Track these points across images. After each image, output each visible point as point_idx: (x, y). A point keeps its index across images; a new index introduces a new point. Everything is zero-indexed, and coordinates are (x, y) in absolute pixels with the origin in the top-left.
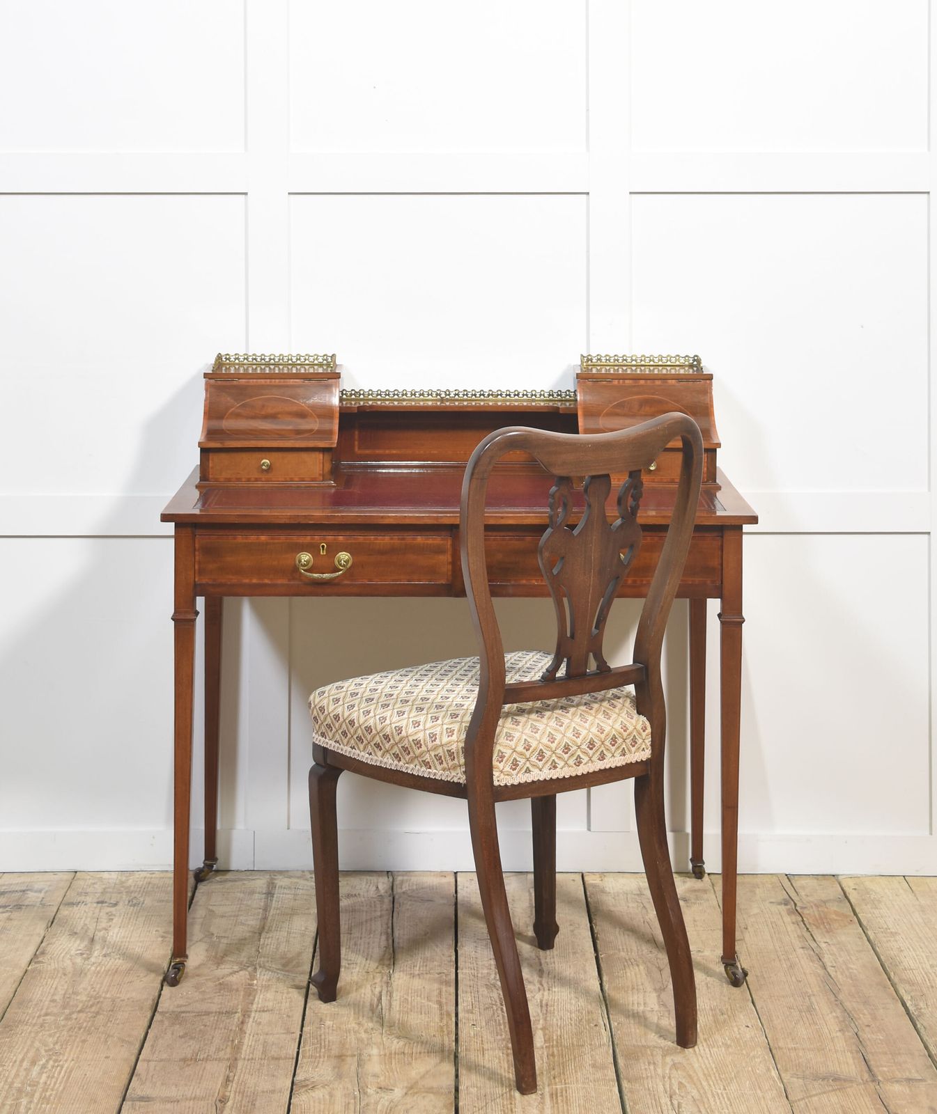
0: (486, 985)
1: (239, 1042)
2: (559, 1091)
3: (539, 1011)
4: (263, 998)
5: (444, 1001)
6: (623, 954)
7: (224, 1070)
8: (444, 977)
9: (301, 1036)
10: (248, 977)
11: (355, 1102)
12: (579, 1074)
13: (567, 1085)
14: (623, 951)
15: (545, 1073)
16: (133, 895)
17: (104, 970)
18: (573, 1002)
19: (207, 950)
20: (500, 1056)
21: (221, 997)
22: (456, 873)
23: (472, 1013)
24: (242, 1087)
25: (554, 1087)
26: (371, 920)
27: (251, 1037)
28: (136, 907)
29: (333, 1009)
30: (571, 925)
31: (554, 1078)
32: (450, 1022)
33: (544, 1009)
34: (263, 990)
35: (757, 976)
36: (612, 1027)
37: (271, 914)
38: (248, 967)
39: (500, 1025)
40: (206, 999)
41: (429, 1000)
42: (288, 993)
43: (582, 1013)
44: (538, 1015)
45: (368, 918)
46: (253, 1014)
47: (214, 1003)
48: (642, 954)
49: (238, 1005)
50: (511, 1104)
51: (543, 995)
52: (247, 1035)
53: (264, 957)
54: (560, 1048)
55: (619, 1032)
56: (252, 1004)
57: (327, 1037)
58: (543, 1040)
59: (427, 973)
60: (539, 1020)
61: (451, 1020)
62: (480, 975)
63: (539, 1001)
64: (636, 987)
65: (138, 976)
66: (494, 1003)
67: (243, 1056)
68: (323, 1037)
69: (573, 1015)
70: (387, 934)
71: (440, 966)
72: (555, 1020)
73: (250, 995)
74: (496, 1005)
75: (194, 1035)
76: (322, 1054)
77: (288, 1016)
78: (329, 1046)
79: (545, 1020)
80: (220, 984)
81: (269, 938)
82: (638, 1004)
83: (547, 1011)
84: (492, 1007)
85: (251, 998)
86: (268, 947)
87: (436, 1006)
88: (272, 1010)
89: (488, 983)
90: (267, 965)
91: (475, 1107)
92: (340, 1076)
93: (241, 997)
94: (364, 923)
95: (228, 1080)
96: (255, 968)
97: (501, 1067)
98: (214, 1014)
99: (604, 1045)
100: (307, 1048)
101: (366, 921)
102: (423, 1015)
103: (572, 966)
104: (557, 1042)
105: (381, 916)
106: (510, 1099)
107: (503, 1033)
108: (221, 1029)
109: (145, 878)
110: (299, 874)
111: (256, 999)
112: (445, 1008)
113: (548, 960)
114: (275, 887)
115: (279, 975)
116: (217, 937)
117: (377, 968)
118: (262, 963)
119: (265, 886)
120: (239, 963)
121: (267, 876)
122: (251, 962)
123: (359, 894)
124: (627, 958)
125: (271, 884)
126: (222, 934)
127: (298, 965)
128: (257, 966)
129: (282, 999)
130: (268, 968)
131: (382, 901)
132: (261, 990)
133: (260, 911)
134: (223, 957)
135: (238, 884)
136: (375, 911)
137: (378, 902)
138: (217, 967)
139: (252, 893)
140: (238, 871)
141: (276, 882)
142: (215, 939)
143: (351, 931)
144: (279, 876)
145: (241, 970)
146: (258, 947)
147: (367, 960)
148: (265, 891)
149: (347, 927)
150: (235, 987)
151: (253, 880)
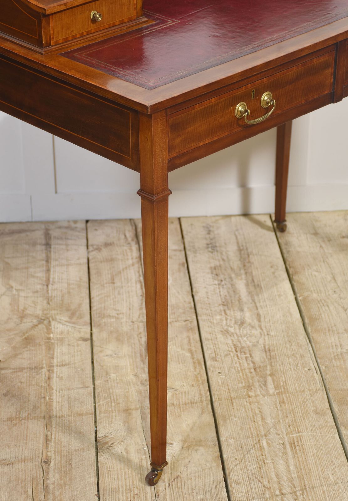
0: (221, 331)
1: (50, 399)
2: (296, 440)
3: (265, 357)
4: (60, 352)
5: (193, 349)
6: (315, 295)
7: (42, 429)
8: (189, 325)
9: (94, 389)
10: (46, 330)
11: (146, 458)
12: (307, 421)
13: (300, 434)
14: (315, 292)
15: (281, 421)
18: (288, 346)
19: (11, 304)
20: (244, 405)
21: (28, 352)
22: (179, 219)
23: (216, 360)
24: (59, 446)
25: (291, 436)
26: (126, 268)
27: (58, 392)
29: (114, 361)
30: (272, 267)
31: (289, 426)
32: (202, 371)
33: (268, 354)
34: (59, 344)
36: (322, 371)
37: (52, 266)
38: (44, 320)
39: (239, 373)
40: (17, 355)
41: (183, 349)
42: (78, 345)
43: (296, 357)
44: (265, 361)
46: (55, 369)
47: (24, 359)
48: (329, 295)
49: (42, 361)
50: (263, 455)
51: (265, 339)
52: (54, 391)
53: (54, 309)
54: (287, 395)
55: (328, 376)
56: (53, 358)
57: (114, 390)
58: (273, 386)
59: (176, 321)
60: (267, 366)
61: (202, 368)
62: (215, 321)
63: (262, 346)
64: (331, 329)
66: (230, 349)
67: (54, 413)
68: (111, 391)
69: (291, 359)
70: (141, 282)
71: (184, 313)
72: (278, 365)
73: (50, 349)
74: (232, 352)
75: (14, 392)
76: (113, 408)
77: (82, 370)
78: (117, 400)
79: (271, 366)
80: (26, 339)
81: (54, 290)
82: (336, 346)
83: (270, 356)
84: (230, 354)
85: (52, 352)
86: (56, 298)
87: (188, 355)
88: (69, 364)
89: (222, 330)
90: (58, 317)
91: (236, 459)
92: (130, 431)
93: (44, 352)
94: (122, 272)
95: (47, 439)
96: (50, 322)
97: (247, 416)
98: (25, 371)
99: (319, 389)
100: (101, 403)
101: (123, 270)
102: (181, 364)
103: (280, 310)
104: (284, 388)
105: (133, 265)
106: (261, 450)
107: (243, 381)
108: (34, 386)
110: (66, 224)
111: (55, 353)
112: (195, 356)
113: (262, 304)
114: (51, 238)
115: (68, 327)
116: (15, 289)
117: (139, 317)
118: (53, 315)
119: (43, 237)
120: (37, 317)
121: (43, 226)
122: (45, 315)
123: (113, 243)
124: (319, 300)
125: (47, 235)
126: (19, 287)
127: (80, 317)
128: (51, 319)
129: (74, 352)
130: (59, 321)
131: (131, 250)
132: (57, 344)
133: (44, 262)
134: (23, 311)
135: (23, 235)
136: (128, 259)
137: (128, 251)
138: (21, 321)
139: (34, 244)
140: (20, 223)
141: (51, 232)
142: (14, 292)
143: (113, 280)
144: (52, 227)
145: (39, 324)
146: (48, 299)
147: (130, 309)
148: (44, 242)
149: (110, 276)
150: (37, 341)
151: (33, 231)
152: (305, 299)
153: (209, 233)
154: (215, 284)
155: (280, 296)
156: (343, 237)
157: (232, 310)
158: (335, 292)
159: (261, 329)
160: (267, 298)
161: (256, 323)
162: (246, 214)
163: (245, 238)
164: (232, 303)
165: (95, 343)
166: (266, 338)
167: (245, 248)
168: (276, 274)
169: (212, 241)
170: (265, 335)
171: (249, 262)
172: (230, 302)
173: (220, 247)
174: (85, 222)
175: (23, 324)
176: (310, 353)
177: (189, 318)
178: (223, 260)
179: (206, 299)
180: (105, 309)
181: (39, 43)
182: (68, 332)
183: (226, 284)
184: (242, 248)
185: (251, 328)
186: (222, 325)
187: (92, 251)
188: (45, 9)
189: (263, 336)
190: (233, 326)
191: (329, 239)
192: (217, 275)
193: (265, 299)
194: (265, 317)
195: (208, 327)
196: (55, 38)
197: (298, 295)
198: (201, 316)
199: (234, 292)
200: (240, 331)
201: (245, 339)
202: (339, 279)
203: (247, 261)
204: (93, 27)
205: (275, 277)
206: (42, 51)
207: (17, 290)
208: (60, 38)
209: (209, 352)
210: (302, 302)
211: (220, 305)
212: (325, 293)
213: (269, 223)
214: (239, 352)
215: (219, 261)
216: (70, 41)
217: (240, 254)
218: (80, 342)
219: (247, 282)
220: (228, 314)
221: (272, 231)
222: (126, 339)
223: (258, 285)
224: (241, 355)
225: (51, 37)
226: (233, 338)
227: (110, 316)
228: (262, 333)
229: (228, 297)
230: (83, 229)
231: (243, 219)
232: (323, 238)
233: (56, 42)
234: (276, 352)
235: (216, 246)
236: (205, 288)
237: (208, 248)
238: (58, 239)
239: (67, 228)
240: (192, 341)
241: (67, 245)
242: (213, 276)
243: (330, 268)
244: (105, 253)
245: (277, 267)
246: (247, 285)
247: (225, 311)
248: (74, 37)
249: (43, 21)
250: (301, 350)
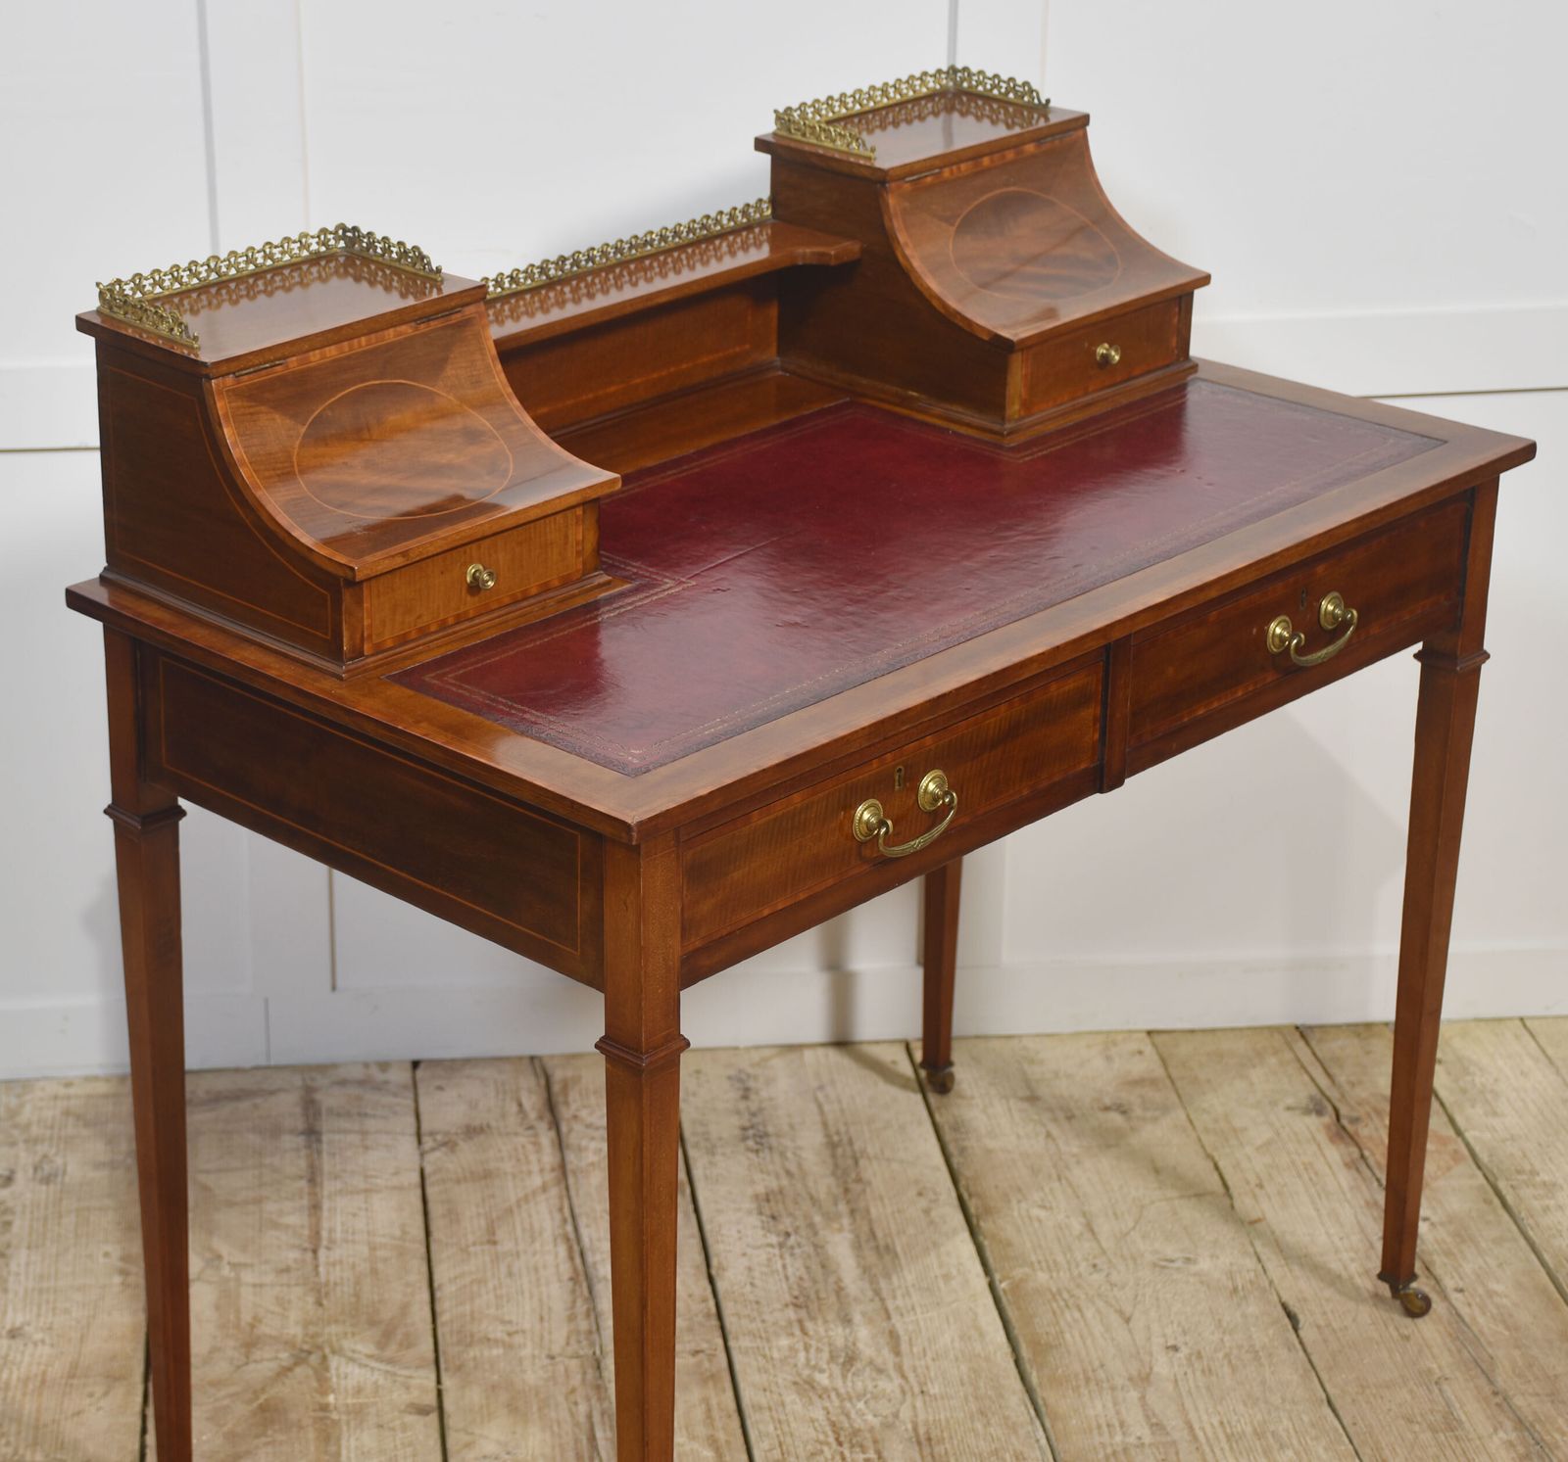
0: (795, 1383)
4: (357, 1448)
5: (721, 1436)
6: (1042, 1277)
8: (706, 1364)
10: (315, 1384)
14: (1041, 1269)
16: (41, 1149)
17: (19, 1379)
18: (979, 1426)
19: (217, 1307)
21: (270, 1449)
26: (526, 1199)
28: (52, 1187)
30: (920, 1194)
33: (927, 1451)
34: (352, 1423)
35: (1319, 1327)
37: (326, 1193)
38: (309, 1353)
41: (692, 1437)
42: (404, 1428)
45: (521, 1194)
48: (1080, 1275)
51: (914, 1408)
53: (336, 1321)
62: (776, 1355)
63: (910, 1426)
64: (1090, 1374)
65: (91, 1395)
66: (822, 1437)
70: (568, 1240)
71: (690, 1329)
73: (327, 1440)
74: (828, 1444)
80: (263, 1408)
81: (334, 1264)
82: (1108, 1426)
83: (933, 1457)
84: (822, 1452)
85: (333, 1449)
86: (338, 1289)
87: (708, 1454)
89: (797, 1379)
90: (347, 1345)
93: (312, 1448)
94: (515, 1209)
96: (324, 1358)
101: (518, 1202)
103: (951, 1320)
105: (544, 1188)
109: (56, 1098)
110: (357, 1073)
111: (344, 1452)
113: (900, 1302)
114: (320, 1114)
115: (376, 1373)
116: (229, 1263)
117: (568, 1344)
118: (334, 1339)
119: (298, 1110)
120: (289, 1344)
121: (297, 1081)
122: (312, 1337)
123: (489, 1126)
124: (1054, 1290)
125: (310, 1105)
126: (239, 1258)
127: (408, 1343)
128: (327, 1351)
129: (395, 1446)
130: (350, 1354)
131: (537, 1144)
132: (348, 1423)
133: (303, 1184)
134: (252, 1326)
135: (245, 1105)
136: (530, 1173)
137: (530, 1147)
138: (247, 1357)
139: (276, 1132)
140: (237, 1070)
141: (318, 1096)
142: (226, 1271)
143: (494, 1234)
144: (321, 1081)
145: (296, 1364)
146: (319, 1291)
147: (542, 1319)
148: (300, 1125)
149: (483, 1222)
150: (293, 1416)
151: (272, 1093)
152: (1016, 1287)
153: (745, 1097)
154: (771, 1245)
155: (947, 1277)
156: (1107, 1109)
157: (820, 1322)
158: (1095, 1266)
159: (904, 1377)
160: (913, 1285)
161: (887, 1357)
162: (842, 1043)
163: (842, 1111)
164: (819, 1298)
165: (452, 1422)
166: (919, 1404)
167: (845, 1139)
168: (933, 1214)
169: (755, 1120)
170: (913, 1394)
171: (859, 1180)
172: (813, 1296)
173: (778, 1135)
174: (409, 1067)
175: (252, 1366)
176: (1040, 1448)
177: (704, 1346)
178: (789, 1173)
179: (748, 1288)
180: (473, 1319)
181: (335, 652)
182: (377, 1387)
183: (799, 1245)
184: (836, 1138)
185: (874, 1374)
186: (796, 1366)
187: (433, 1149)
188: (352, 569)
189: (909, 1396)
190: (825, 1366)
191: (1067, 1114)
192: (774, 1218)
193: (907, 1287)
194: (910, 1339)
195: (759, 1370)
196: (374, 637)
197: (997, 1277)
198: (737, 1338)
199: (823, 1266)
200: (844, 1382)
201: (861, 1405)
202: (1104, 1228)
203: (853, 1176)
204: (471, 603)
205: (932, 1223)
206: (342, 670)
207: (233, 1266)
208: (388, 637)
209: (765, 1445)
210: (1010, 1297)
211: (787, 1305)
212: (1070, 1270)
213: (906, 1069)
214: (846, 1445)
215: (777, 1177)
216: (413, 641)
217: (834, 1156)
218: (410, 1419)
219: (857, 1237)
220: (811, 1333)
221: (913, 1091)
222: (535, 1408)
223: (887, 1247)
224: (851, 1453)
225: (365, 635)
226: (828, 1404)
227: (489, 1340)
228: (907, 1388)
229: (807, 1284)
230: (405, 1087)
231: (834, 1055)
232: (1050, 1110)
233: (378, 645)
234: (948, 1446)
235: (766, 1135)
236: (744, 1255)
237: (744, 1139)
238: (339, 1115)
239: (362, 1083)
240: (716, 1413)
241: (364, 1133)
242: (763, 1222)
243: (1078, 1197)
244: (467, 1155)
245: (935, 1193)
246: (857, 1246)
247: (800, 1322)
248: (423, 632)
249: (347, 597)
250: (1014, 1439)
